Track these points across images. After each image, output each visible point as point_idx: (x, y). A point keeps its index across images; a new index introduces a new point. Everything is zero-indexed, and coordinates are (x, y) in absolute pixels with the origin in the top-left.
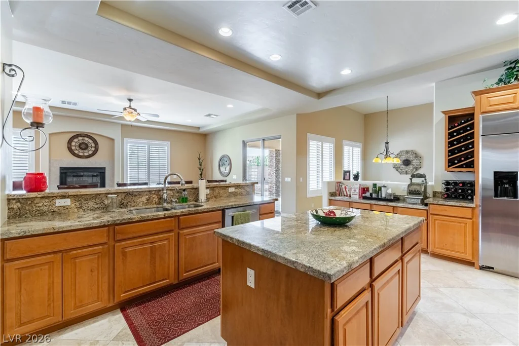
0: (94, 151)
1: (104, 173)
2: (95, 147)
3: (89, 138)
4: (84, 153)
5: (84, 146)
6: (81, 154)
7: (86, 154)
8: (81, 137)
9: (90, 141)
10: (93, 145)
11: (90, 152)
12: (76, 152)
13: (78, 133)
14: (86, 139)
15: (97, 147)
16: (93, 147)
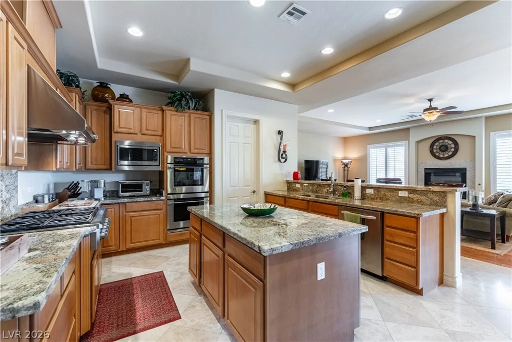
0: (453, 152)
1: (465, 174)
2: (455, 148)
3: (449, 140)
4: (444, 155)
5: (444, 148)
6: (441, 156)
7: (446, 155)
8: (442, 139)
9: (450, 142)
10: (453, 146)
11: (450, 153)
12: (437, 154)
13: (437, 137)
14: (446, 141)
15: (456, 148)
16: (453, 148)
